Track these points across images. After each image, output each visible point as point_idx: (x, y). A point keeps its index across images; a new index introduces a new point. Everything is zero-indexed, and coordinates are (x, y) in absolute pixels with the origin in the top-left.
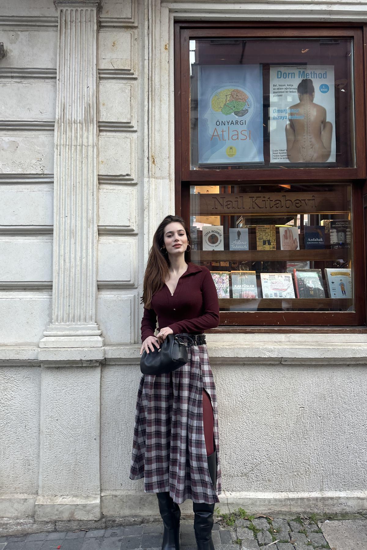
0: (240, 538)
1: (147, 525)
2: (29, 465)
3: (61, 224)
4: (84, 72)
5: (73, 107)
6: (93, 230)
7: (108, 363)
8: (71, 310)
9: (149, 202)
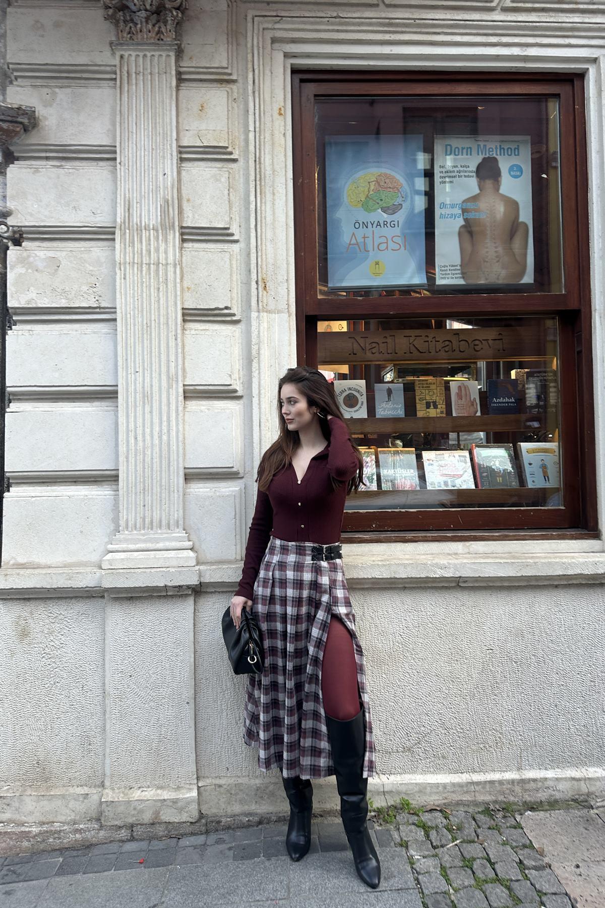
0: (406, 839)
1: (268, 826)
2: (90, 745)
3: (130, 382)
4: (158, 151)
5: (143, 205)
6: (177, 392)
7: (205, 590)
8: (147, 512)
9: (259, 349)
